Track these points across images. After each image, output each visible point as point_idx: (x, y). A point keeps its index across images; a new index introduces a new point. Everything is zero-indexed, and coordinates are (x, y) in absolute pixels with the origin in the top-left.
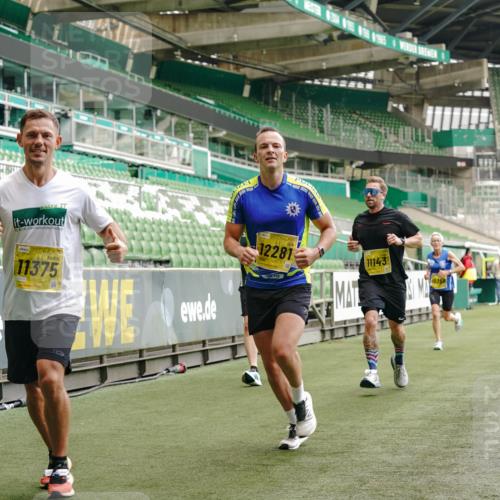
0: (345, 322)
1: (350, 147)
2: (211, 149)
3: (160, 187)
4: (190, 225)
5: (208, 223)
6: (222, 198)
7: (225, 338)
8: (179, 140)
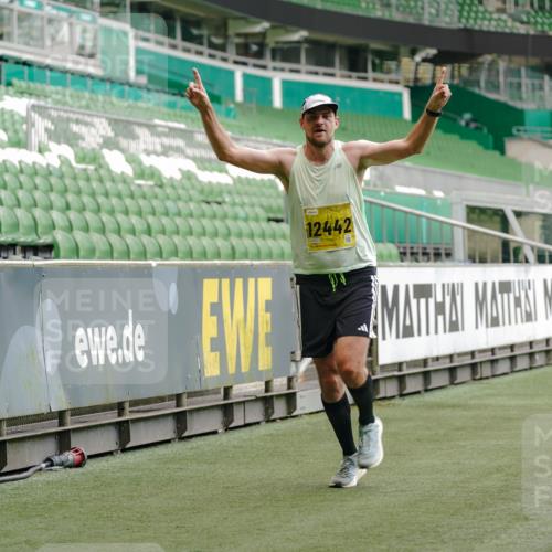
0: (400, 365)
1: (411, 20)
2: (135, 25)
3: (33, 101)
4: (94, 176)
5: (129, 171)
6: (157, 122)
7: (162, 399)
8: (74, 8)
